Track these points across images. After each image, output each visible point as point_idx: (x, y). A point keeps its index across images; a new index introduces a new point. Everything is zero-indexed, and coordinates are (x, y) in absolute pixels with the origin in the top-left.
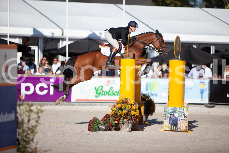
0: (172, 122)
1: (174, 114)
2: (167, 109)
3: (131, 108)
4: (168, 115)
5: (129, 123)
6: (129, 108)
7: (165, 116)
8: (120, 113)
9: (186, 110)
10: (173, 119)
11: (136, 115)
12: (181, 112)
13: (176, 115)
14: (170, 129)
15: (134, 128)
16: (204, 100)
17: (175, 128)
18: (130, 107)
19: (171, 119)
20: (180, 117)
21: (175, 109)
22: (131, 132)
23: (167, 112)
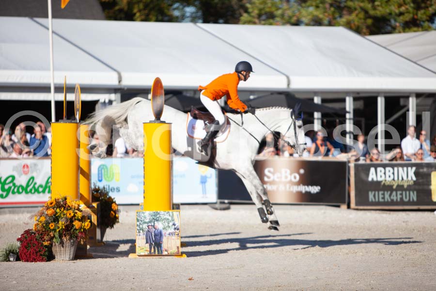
0: (151, 240)
1: (154, 224)
2: (143, 215)
3: (74, 215)
4: (144, 227)
6: (70, 216)
7: (138, 228)
9: (177, 218)
10: (153, 234)
11: (84, 229)
12: (168, 219)
13: (159, 226)
14: (149, 252)
15: (80, 254)
16: (207, 196)
17: (158, 251)
18: (72, 214)
19: (150, 233)
20: (167, 228)
21: (157, 215)
22: (75, 261)
23: (141, 221)
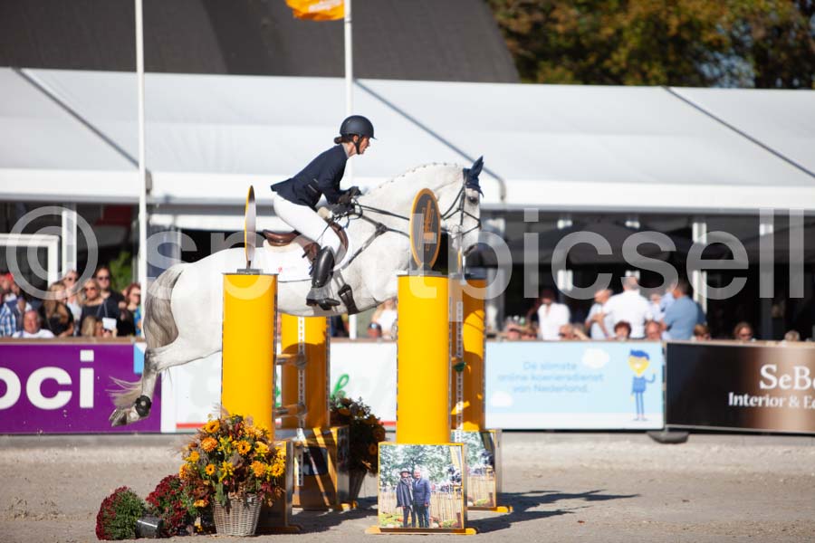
0: (407, 499)
1: (413, 468)
2: (391, 451)
3: (252, 451)
4: (393, 475)
5: (246, 505)
6: (244, 452)
7: (383, 477)
8: (210, 469)
9: (457, 457)
10: (411, 488)
11: (272, 478)
12: (440, 460)
13: (424, 472)
14: (402, 524)
15: (269, 522)
16: (646, 416)
17: (421, 522)
18: (249, 448)
19: (405, 487)
20: (438, 478)
21: (418, 452)
22: (255, 538)
23: (388, 462)
